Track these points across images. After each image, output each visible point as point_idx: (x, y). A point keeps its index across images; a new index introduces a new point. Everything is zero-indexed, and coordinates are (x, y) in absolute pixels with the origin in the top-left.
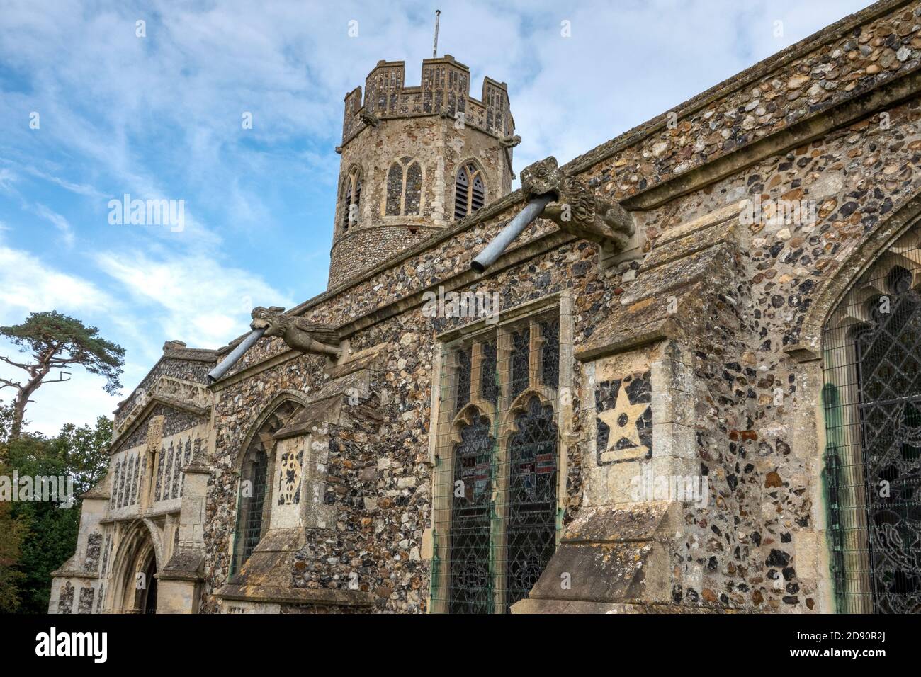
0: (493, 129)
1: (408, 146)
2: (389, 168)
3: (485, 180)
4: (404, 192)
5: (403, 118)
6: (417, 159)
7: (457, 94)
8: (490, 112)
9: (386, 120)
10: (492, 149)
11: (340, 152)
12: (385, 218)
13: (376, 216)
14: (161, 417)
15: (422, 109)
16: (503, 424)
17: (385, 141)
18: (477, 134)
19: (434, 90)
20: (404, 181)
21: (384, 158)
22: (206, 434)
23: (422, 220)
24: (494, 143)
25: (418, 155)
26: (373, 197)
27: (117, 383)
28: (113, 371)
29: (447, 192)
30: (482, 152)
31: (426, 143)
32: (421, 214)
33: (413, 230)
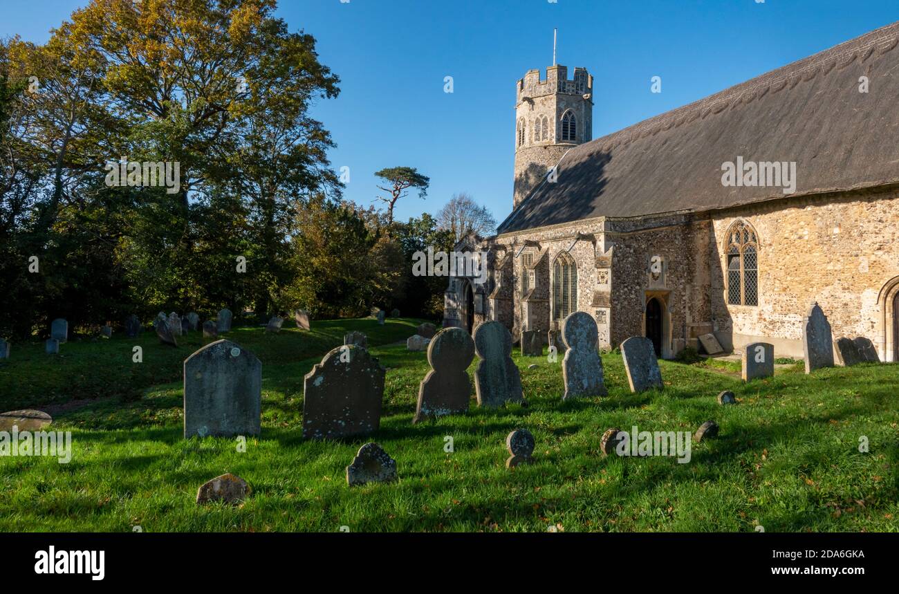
0: (578, 92)
1: (543, 110)
2: (535, 120)
3: (576, 117)
4: (541, 130)
6: (546, 115)
7: (562, 81)
8: (578, 85)
10: (578, 102)
12: (534, 143)
13: (531, 142)
19: (552, 82)
20: (541, 125)
21: (533, 116)
23: (548, 142)
24: (579, 99)
25: (546, 113)
26: (530, 134)
27: (426, 192)
28: (422, 187)
29: (558, 129)
30: (574, 105)
31: (549, 107)
32: (548, 140)
33: (545, 148)
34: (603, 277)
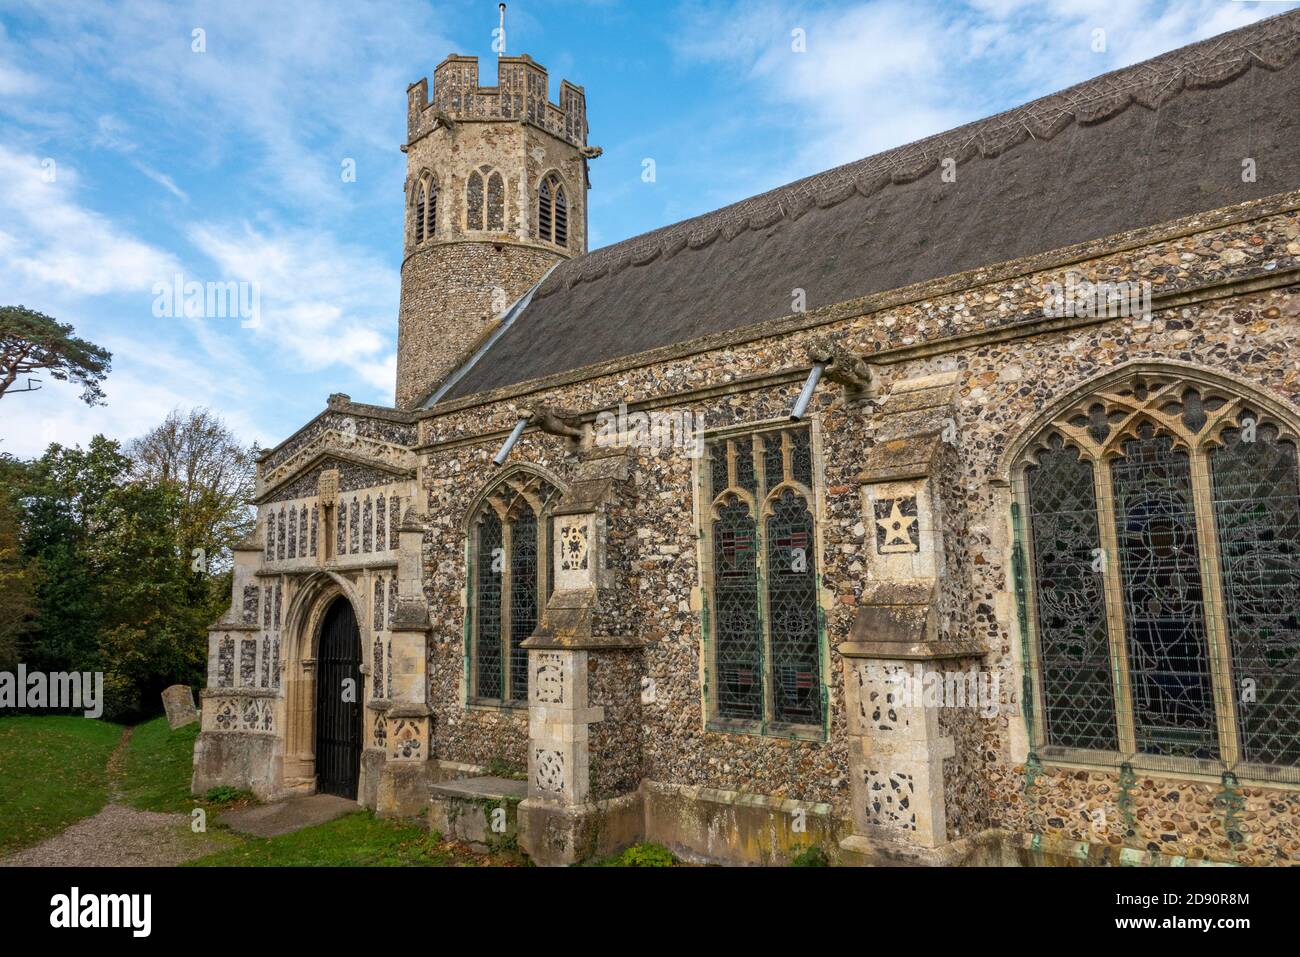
0: (573, 137)
1: (487, 154)
2: (468, 176)
3: (567, 193)
4: (485, 204)
5: (481, 122)
6: (497, 169)
7: (537, 99)
8: (569, 119)
9: (461, 122)
10: (573, 160)
11: (406, 151)
12: (467, 232)
13: (457, 230)
14: (335, 472)
15: (500, 112)
17: (461, 145)
18: (557, 143)
19: (512, 93)
20: (485, 192)
21: (461, 165)
22: (414, 495)
23: (506, 236)
24: (574, 153)
25: (499, 164)
26: (452, 209)
27: (98, 392)
28: (90, 377)
29: (531, 207)
30: (563, 163)
31: (506, 152)
32: (506, 230)
33: (499, 248)
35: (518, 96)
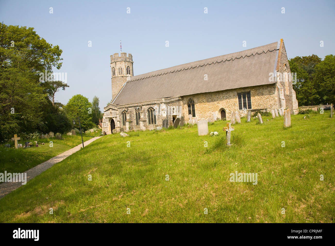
1: (120, 65)
2: (118, 68)
3: (130, 68)
6: (122, 67)
7: (125, 57)
8: (130, 58)
9: (117, 62)
11: (111, 64)
13: (118, 75)
14: (111, 110)
15: (121, 60)
16: (138, 113)
17: (117, 65)
20: (120, 70)
22: (118, 112)
26: (117, 72)
29: (126, 71)
30: (129, 64)
33: (122, 77)
34: (164, 113)
35: (123, 58)
